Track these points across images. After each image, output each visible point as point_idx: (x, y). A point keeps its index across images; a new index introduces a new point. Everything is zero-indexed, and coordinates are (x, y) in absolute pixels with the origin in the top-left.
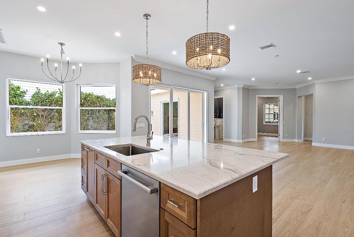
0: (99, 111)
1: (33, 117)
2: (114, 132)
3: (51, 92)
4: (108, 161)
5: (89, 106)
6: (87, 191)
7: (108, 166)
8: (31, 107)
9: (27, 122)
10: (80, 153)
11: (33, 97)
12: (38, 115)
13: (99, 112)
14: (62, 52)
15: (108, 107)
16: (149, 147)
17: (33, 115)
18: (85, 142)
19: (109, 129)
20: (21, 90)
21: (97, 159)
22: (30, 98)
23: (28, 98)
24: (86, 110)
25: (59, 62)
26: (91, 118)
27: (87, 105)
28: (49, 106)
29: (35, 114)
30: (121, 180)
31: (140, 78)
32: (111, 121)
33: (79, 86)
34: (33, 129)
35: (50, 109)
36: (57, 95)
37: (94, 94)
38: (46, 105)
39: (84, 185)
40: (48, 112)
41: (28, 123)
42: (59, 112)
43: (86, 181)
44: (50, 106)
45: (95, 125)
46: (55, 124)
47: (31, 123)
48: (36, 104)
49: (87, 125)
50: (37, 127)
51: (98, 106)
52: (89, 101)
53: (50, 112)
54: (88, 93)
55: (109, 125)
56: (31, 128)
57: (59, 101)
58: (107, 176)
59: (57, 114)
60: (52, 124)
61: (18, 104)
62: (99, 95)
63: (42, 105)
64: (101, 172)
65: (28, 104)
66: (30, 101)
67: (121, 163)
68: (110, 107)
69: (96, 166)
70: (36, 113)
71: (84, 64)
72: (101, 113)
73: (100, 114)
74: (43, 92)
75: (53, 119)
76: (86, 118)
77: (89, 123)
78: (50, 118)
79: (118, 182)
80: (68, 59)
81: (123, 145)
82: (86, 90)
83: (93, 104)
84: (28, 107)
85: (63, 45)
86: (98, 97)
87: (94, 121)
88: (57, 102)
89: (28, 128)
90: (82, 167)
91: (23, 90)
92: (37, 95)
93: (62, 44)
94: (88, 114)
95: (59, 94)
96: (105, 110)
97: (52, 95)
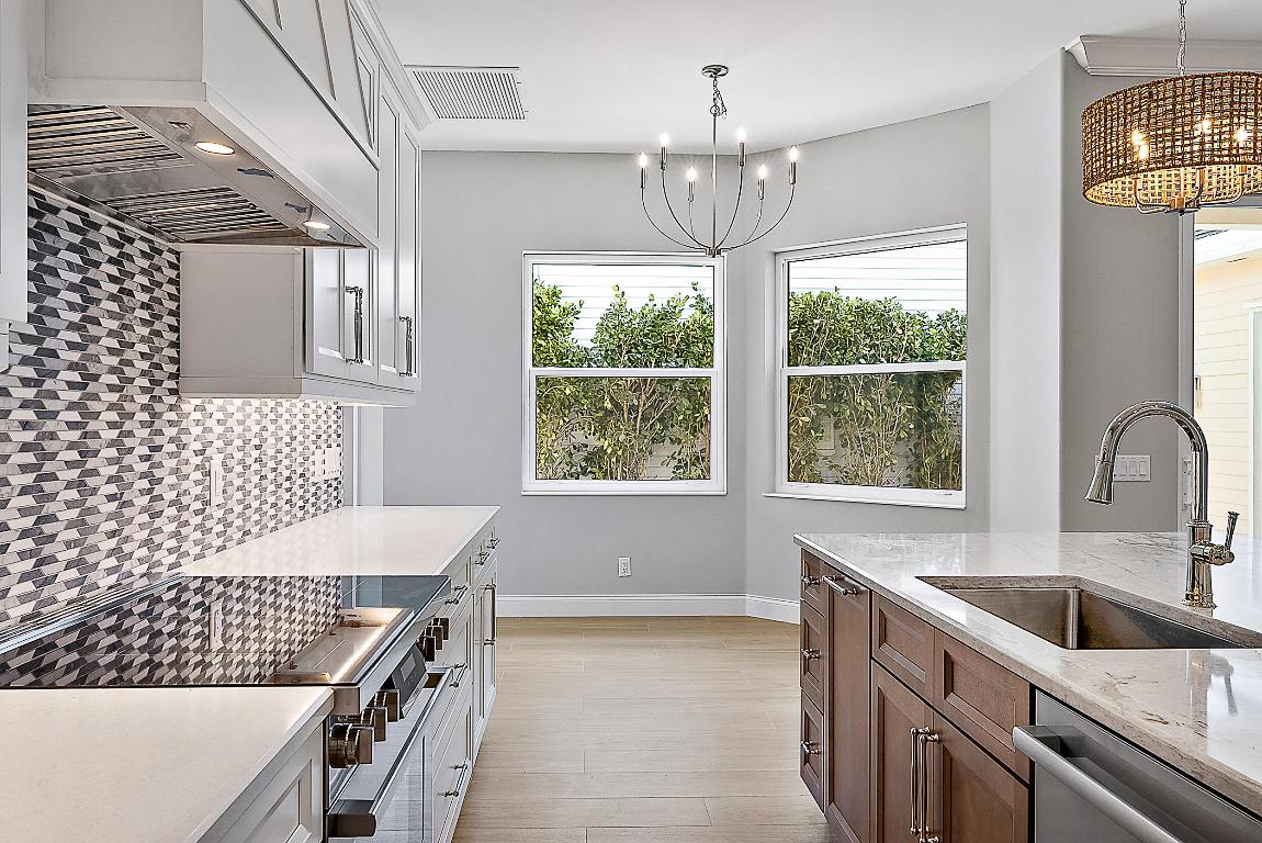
0: (870, 381)
1: (600, 414)
2: (956, 499)
3: (665, 303)
4: (949, 663)
5: (823, 358)
6: (832, 799)
7: (949, 687)
8: (594, 372)
9: (579, 437)
10: (792, 599)
11: (601, 328)
12: (616, 405)
13: (866, 389)
14: (718, 110)
15: (914, 357)
16: (1202, 613)
17: (600, 409)
18: (821, 546)
19: (918, 483)
20: (562, 303)
21: (883, 639)
22: (592, 334)
23: (583, 334)
24: (807, 379)
25: (702, 158)
26: (828, 423)
27: (809, 353)
28: (658, 365)
29: (609, 405)
30: (1031, 787)
31: (1132, 170)
32: (930, 439)
33: (781, 260)
34: (601, 468)
35: (661, 381)
36: (688, 314)
37: (843, 294)
38: (646, 364)
39: (811, 760)
40: (654, 392)
41: (584, 441)
42: (697, 393)
43: (824, 747)
44: (659, 367)
45: (848, 459)
46: (677, 448)
47: (594, 442)
48: (611, 359)
49: (812, 457)
50: (614, 460)
51: (864, 357)
52: (818, 331)
53: (661, 394)
54: (815, 294)
55: (918, 456)
56: (595, 464)
57: (695, 345)
58: (939, 741)
59: (686, 403)
60: (667, 449)
61: (555, 361)
62: (871, 297)
63: (633, 363)
64: (910, 714)
65: (585, 359)
66: (590, 345)
67: (1033, 688)
68: (927, 357)
69: (881, 680)
70: (612, 399)
71: (809, 145)
72: (879, 393)
73: (872, 400)
74: (635, 303)
75: (672, 426)
76: (807, 419)
77: (821, 444)
78: (661, 420)
79: (1012, 794)
80: (741, 136)
81: (1027, 579)
82: (810, 278)
83: (840, 347)
84: (584, 372)
85: (723, 71)
86: (862, 311)
87: (841, 436)
88: (688, 346)
89: (584, 464)
90: (806, 669)
91: (570, 301)
92: (615, 319)
93: (716, 71)
94: (817, 398)
95: (693, 311)
96: (899, 376)
97: (667, 315)
